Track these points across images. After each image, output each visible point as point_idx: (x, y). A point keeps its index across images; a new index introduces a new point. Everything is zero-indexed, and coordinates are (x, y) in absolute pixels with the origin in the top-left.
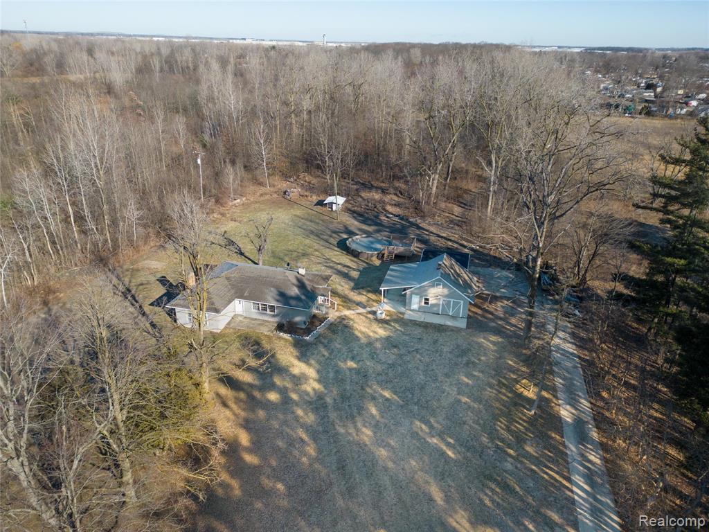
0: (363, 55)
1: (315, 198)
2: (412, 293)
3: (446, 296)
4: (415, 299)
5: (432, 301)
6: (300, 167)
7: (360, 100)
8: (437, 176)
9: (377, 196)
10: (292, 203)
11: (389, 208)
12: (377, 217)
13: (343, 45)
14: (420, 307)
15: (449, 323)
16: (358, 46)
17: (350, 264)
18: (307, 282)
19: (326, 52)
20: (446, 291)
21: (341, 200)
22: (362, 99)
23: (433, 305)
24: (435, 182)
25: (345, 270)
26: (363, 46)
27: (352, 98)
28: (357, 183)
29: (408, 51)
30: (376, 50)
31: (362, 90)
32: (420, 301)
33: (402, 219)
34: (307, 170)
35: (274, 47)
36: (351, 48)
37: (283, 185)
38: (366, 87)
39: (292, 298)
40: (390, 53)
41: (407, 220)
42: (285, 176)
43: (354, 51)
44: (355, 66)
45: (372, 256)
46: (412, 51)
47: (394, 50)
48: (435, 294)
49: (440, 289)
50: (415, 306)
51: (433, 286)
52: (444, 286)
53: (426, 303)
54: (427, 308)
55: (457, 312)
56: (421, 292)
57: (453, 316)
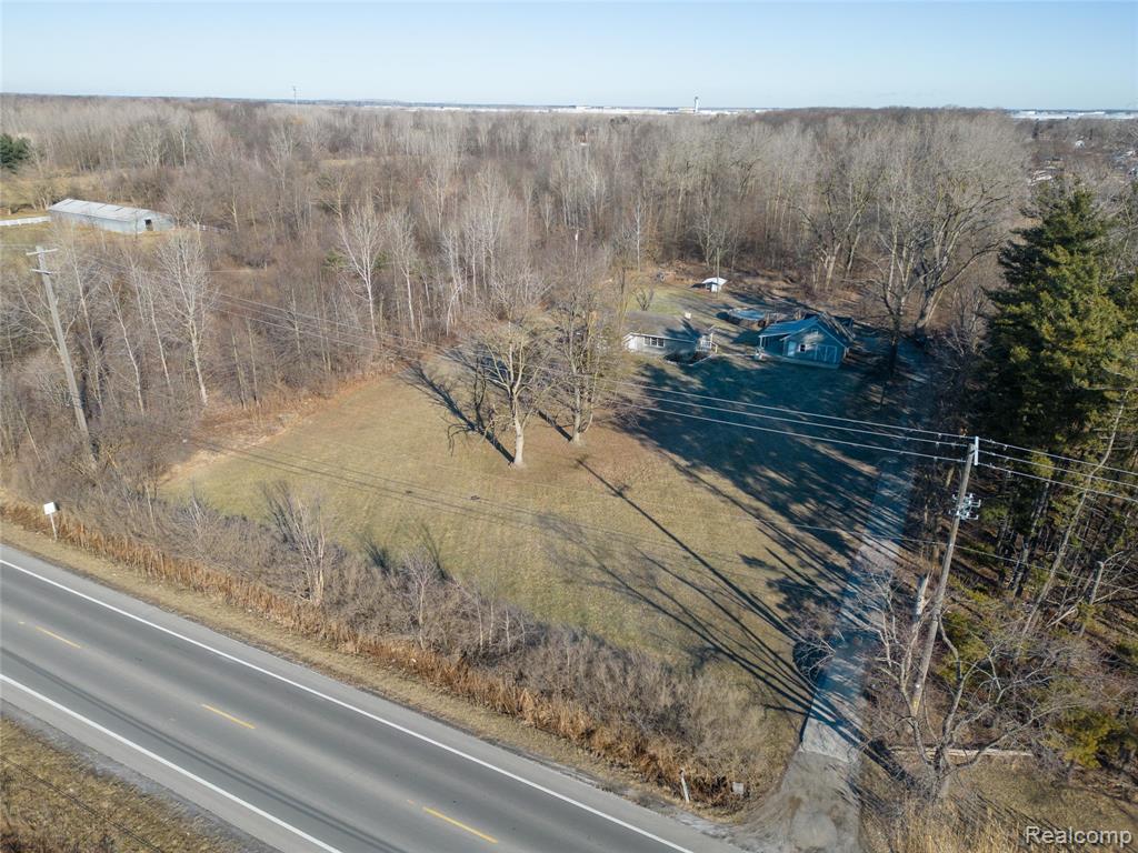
0: (757, 127)
1: (691, 282)
2: (789, 340)
3: (822, 342)
4: (792, 346)
5: (807, 347)
6: (674, 253)
7: (749, 184)
8: (834, 258)
9: (762, 281)
10: (666, 285)
11: (775, 291)
12: (761, 298)
13: (726, 113)
14: (796, 354)
15: (822, 365)
16: (751, 116)
17: (728, 328)
18: (692, 325)
19: (704, 124)
20: (821, 337)
21: (722, 281)
22: (751, 183)
23: (809, 351)
24: (832, 265)
25: (724, 332)
26: (758, 115)
27: (738, 182)
28: (739, 271)
29: (824, 120)
30: (776, 120)
31: (753, 172)
32: (797, 348)
33: (789, 300)
34: (681, 257)
35: (625, 119)
36: (740, 117)
37: (654, 270)
38: (758, 167)
39: (678, 333)
40: (795, 123)
41: (795, 302)
42: (657, 262)
43: (744, 122)
44: (745, 140)
45: (753, 323)
46: (830, 120)
47: (802, 120)
48: (811, 340)
49: (815, 336)
50: (791, 353)
51: (809, 332)
52: (821, 332)
53: (802, 350)
54: (803, 354)
55: (832, 358)
56: (798, 339)
57: (827, 362)
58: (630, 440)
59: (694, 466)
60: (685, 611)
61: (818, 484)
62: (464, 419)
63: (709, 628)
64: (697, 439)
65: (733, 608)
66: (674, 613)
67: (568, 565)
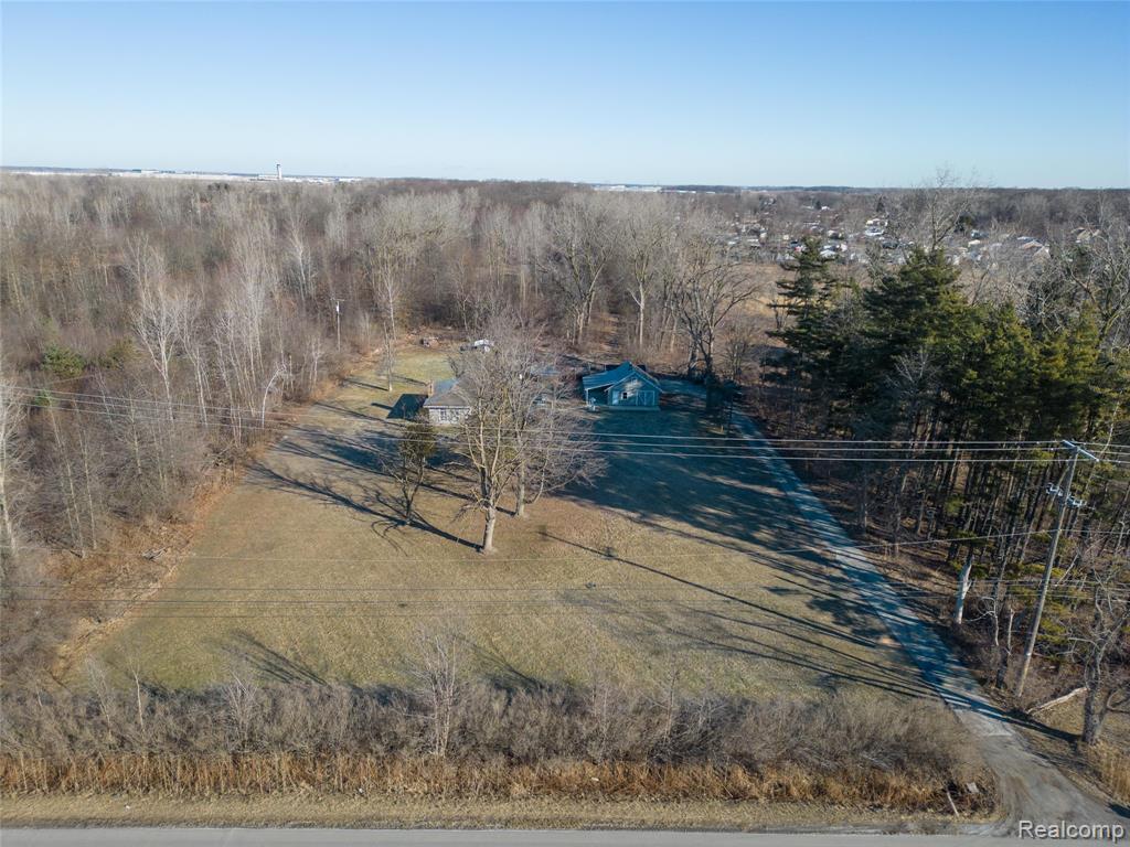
2: (612, 390)
3: (641, 388)
4: (615, 395)
5: (629, 395)
14: (620, 402)
15: (643, 409)
20: (640, 384)
23: (630, 398)
32: (620, 396)
48: (632, 387)
49: (635, 384)
50: (615, 402)
51: (630, 381)
52: (639, 379)
53: (625, 397)
54: (626, 401)
55: (651, 402)
56: (620, 388)
57: (647, 406)
58: (566, 503)
59: (644, 516)
60: (776, 650)
61: (754, 511)
62: (379, 514)
63: (809, 659)
64: (620, 490)
65: (806, 635)
66: (770, 654)
67: (639, 637)
